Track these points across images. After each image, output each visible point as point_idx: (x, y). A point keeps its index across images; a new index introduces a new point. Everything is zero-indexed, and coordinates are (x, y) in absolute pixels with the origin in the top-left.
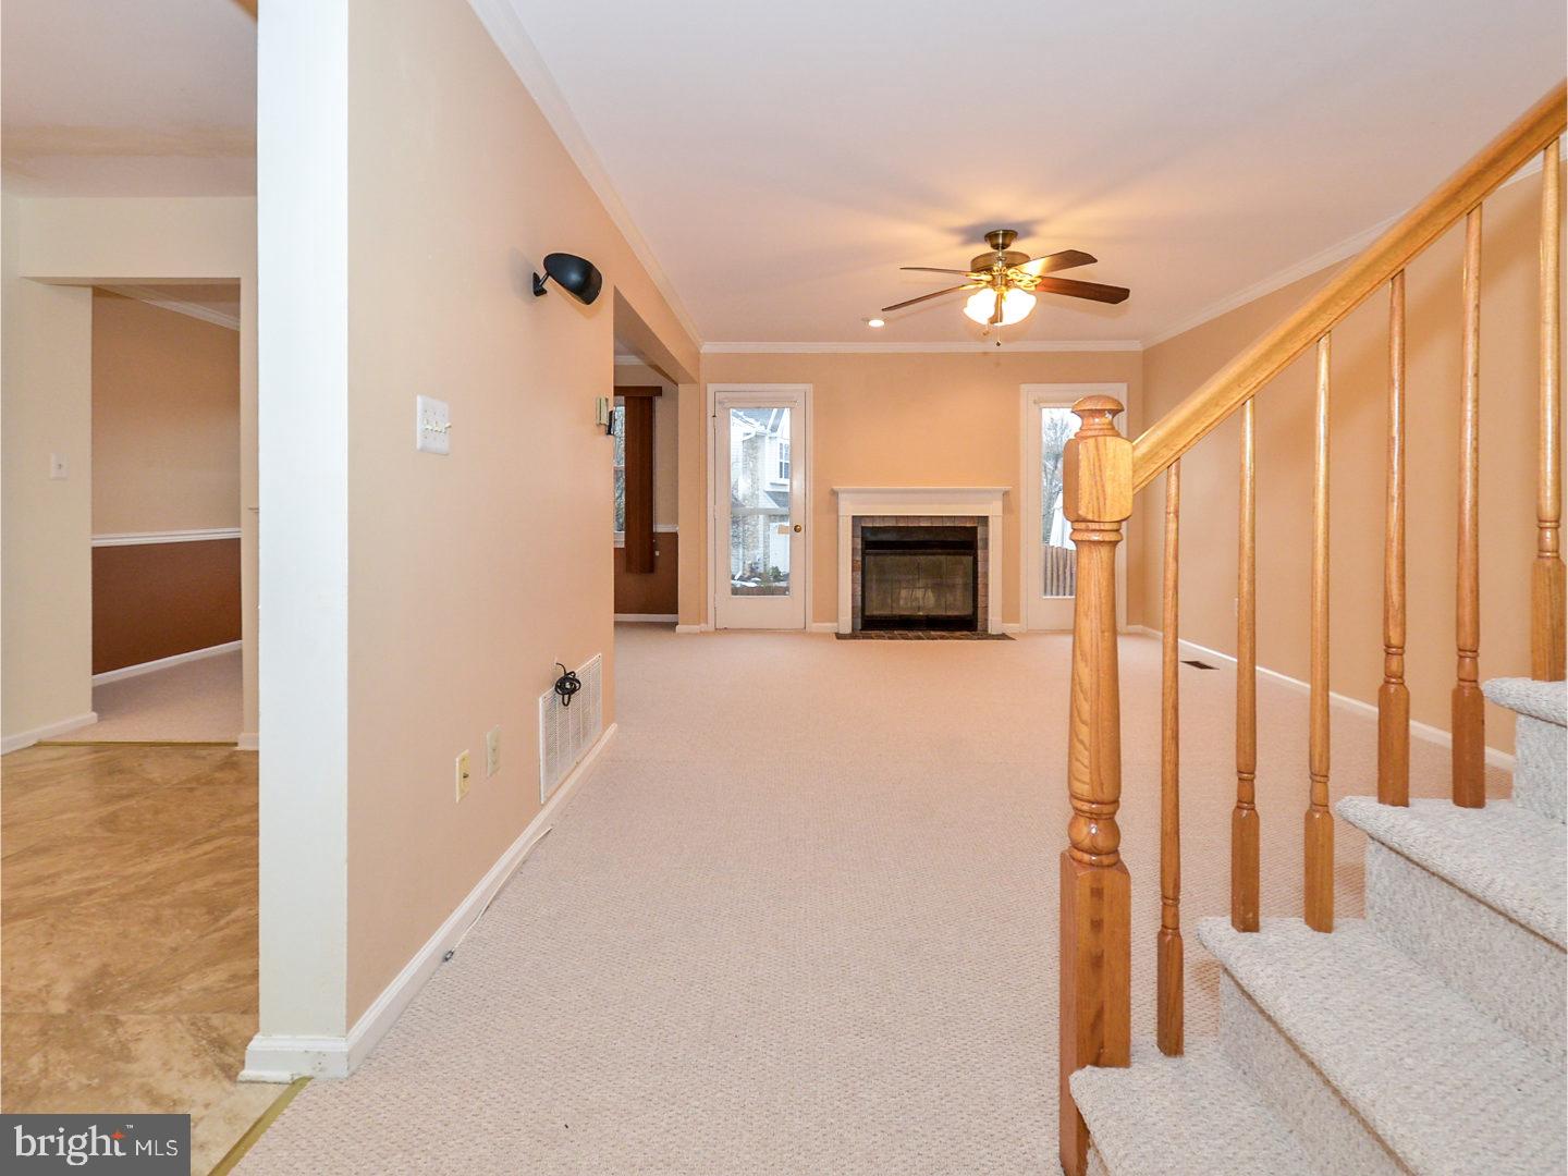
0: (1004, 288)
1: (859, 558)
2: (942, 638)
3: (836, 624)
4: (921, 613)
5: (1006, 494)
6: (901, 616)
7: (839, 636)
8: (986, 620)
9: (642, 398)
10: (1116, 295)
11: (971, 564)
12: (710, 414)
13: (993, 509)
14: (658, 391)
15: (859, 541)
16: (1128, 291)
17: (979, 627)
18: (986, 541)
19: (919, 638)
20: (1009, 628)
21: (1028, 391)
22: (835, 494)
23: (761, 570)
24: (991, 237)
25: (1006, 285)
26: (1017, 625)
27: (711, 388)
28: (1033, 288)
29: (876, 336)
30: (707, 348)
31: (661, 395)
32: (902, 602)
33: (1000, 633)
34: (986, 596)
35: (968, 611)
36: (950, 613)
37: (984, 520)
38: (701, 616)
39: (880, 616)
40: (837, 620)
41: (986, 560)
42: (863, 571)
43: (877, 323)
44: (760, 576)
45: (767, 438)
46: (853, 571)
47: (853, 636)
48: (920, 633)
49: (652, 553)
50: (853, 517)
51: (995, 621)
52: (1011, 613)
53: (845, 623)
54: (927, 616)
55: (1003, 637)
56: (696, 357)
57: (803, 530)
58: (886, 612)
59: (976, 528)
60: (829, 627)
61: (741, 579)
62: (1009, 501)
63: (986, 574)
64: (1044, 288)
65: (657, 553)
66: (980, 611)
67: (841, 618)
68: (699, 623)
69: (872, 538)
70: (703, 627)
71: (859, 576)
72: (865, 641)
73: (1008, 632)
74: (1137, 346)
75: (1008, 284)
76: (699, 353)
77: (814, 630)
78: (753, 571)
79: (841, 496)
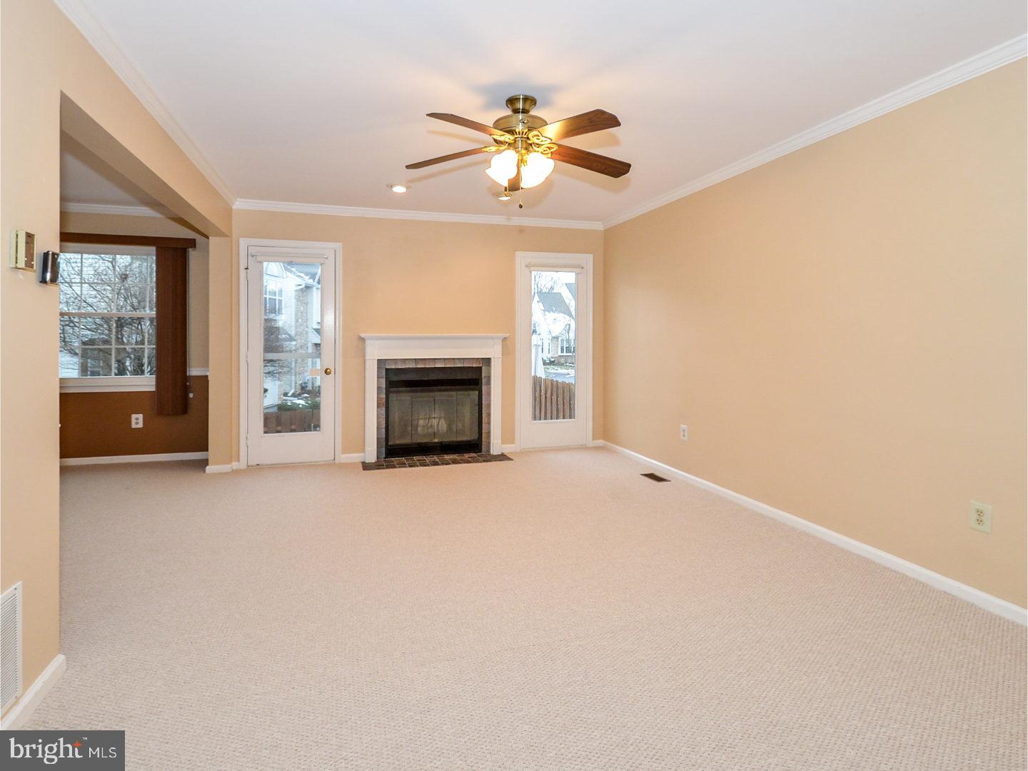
0: (524, 151)
1: (384, 396)
2: (455, 462)
3: (363, 454)
4: (436, 440)
5: (505, 339)
6: (418, 444)
7: (366, 467)
8: (489, 443)
9: (176, 249)
10: (616, 169)
11: (476, 398)
12: (242, 266)
13: (493, 351)
14: (192, 243)
15: (383, 381)
16: (629, 166)
17: (483, 449)
18: (489, 378)
19: (435, 464)
20: (507, 449)
21: (522, 257)
22: (363, 340)
23: (310, 388)
24: (511, 101)
25: (526, 149)
26: (513, 445)
27: (243, 242)
28: (550, 155)
29: (398, 202)
30: (239, 204)
31: (195, 247)
32: (419, 429)
33: (500, 453)
34: (489, 423)
35: (474, 437)
36: (459, 439)
37: (487, 361)
38: (233, 455)
39: (401, 445)
40: (363, 450)
41: (489, 394)
42: (386, 405)
43: (399, 189)
44: (308, 392)
45: (314, 289)
46: (378, 407)
47: (377, 466)
48: (435, 458)
49: (186, 396)
50: (378, 360)
51: (496, 445)
52: (509, 437)
53: (371, 455)
54: (441, 443)
55: (502, 457)
56: (228, 212)
57: (333, 373)
58: (406, 440)
59: (481, 368)
60: (356, 457)
61: (294, 395)
62: (508, 345)
63: (489, 406)
64: (557, 156)
65: (191, 395)
66: (484, 435)
67: (368, 448)
68: (230, 462)
69: (395, 379)
70: (235, 465)
71: (383, 411)
72: (388, 470)
73: (505, 452)
74: (599, 226)
75: (529, 147)
76: (231, 209)
77: (343, 461)
78: (304, 388)
79: (368, 342)
